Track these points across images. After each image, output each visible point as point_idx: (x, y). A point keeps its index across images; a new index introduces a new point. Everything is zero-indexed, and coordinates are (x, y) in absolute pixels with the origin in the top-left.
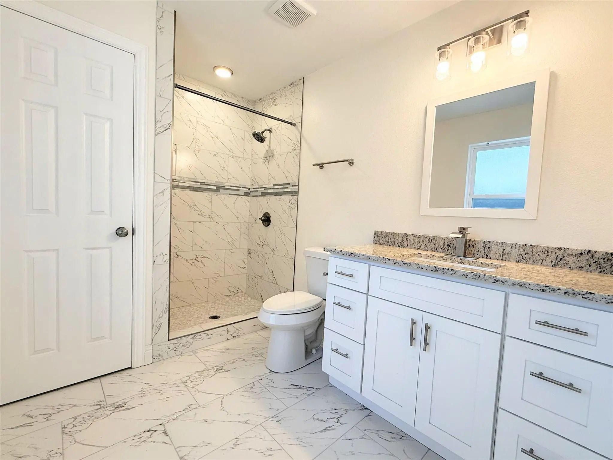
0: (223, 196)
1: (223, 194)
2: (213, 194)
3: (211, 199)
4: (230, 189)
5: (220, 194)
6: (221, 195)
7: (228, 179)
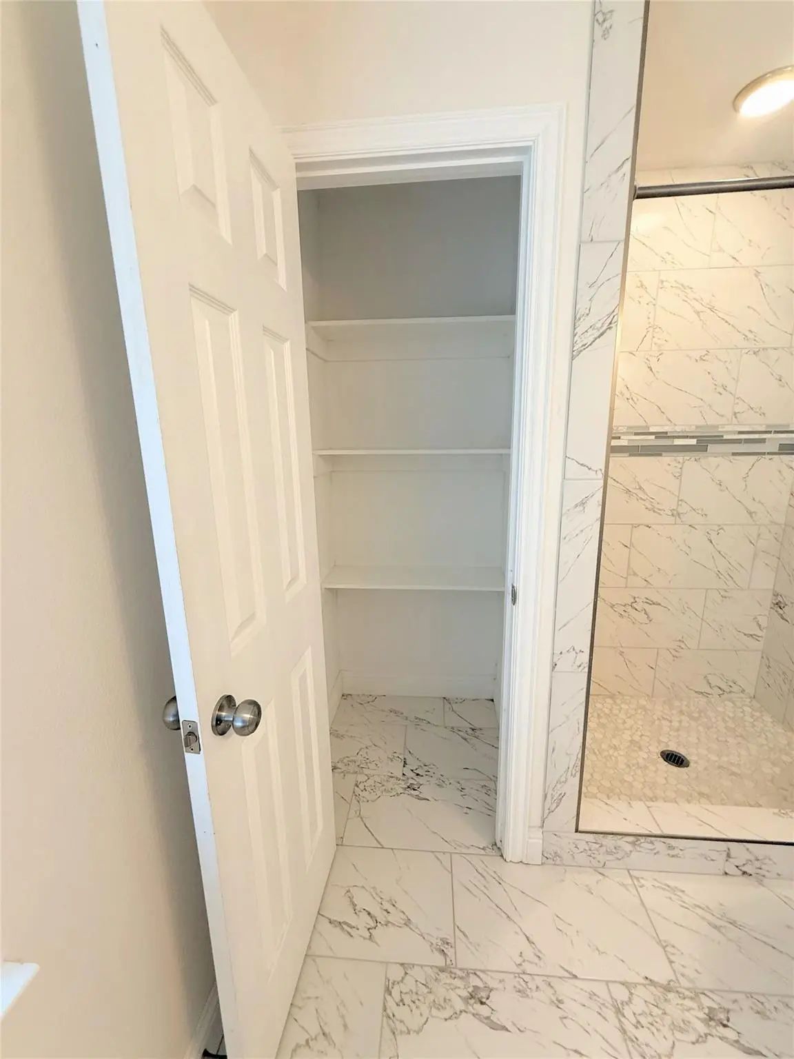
0: (713, 461)
1: (716, 455)
2: (688, 458)
3: (679, 470)
4: (738, 441)
5: (708, 457)
6: (710, 458)
7: (735, 414)
